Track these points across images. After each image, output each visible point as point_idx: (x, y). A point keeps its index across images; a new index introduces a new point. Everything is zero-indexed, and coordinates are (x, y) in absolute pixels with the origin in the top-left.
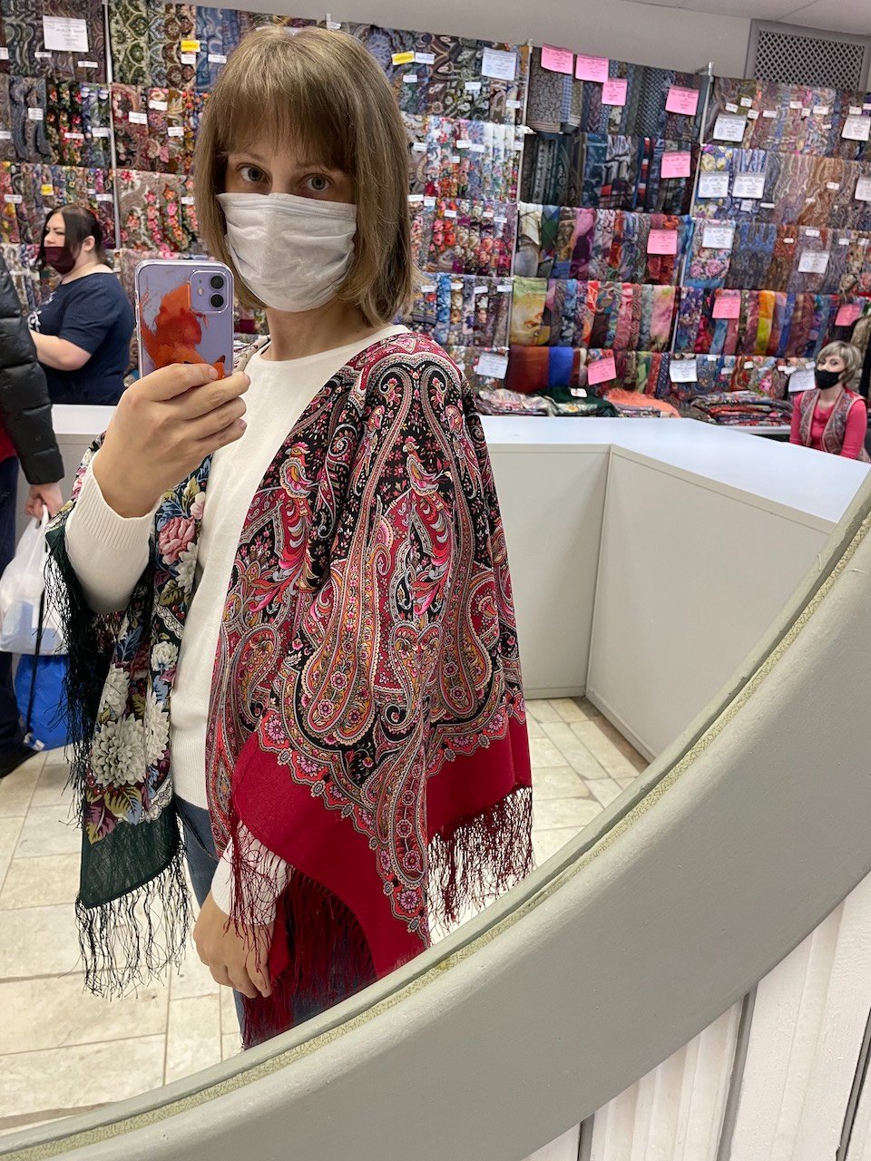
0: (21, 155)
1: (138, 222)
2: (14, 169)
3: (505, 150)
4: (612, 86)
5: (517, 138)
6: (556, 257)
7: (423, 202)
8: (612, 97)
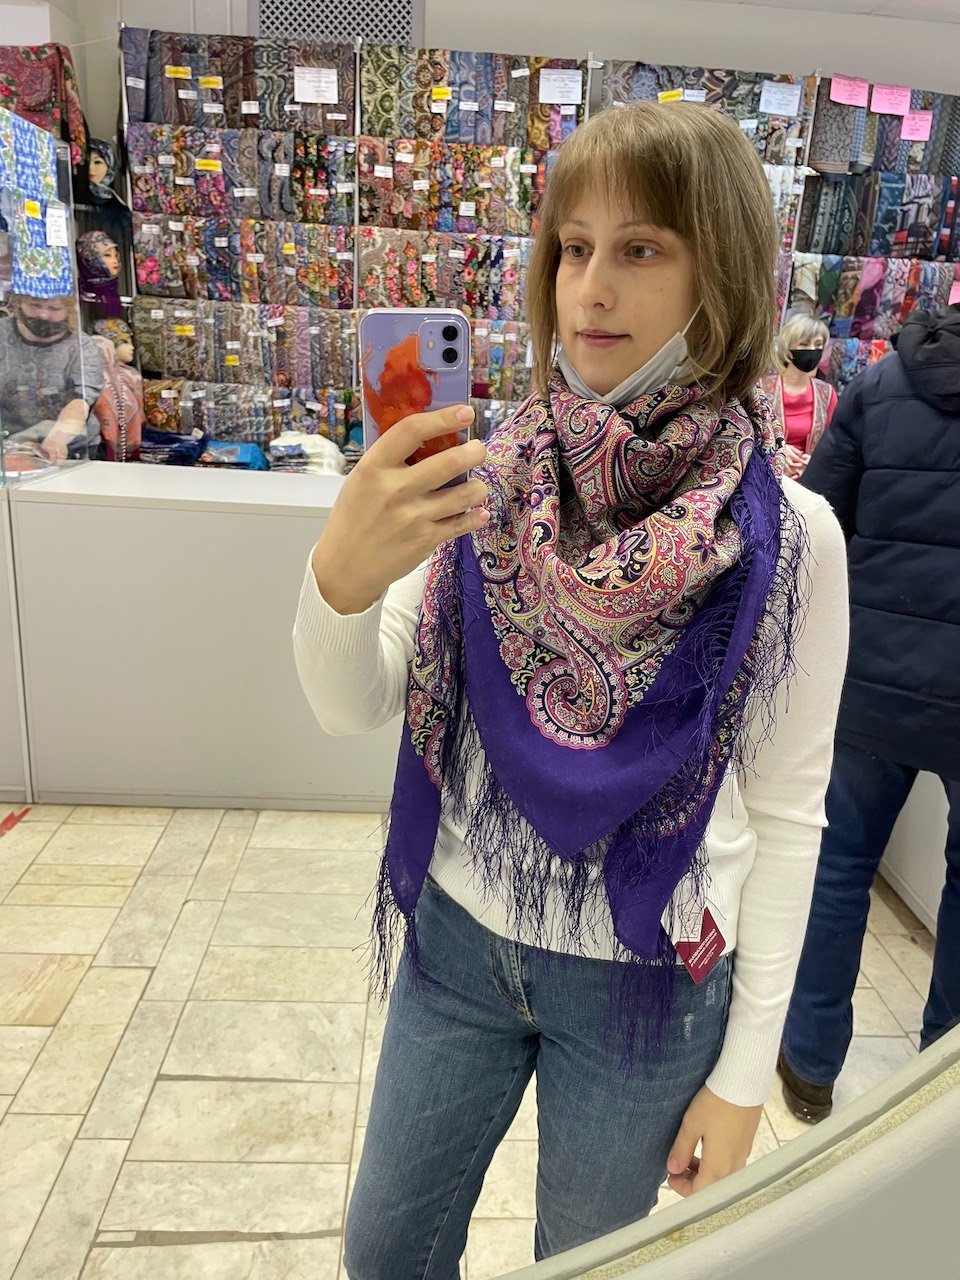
0: (266, 213)
1: (377, 281)
2: (258, 227)
3: (782, 195)
4: (914, 119)
5: (797, 181)
6: (834, 314)
8: (913, 131)
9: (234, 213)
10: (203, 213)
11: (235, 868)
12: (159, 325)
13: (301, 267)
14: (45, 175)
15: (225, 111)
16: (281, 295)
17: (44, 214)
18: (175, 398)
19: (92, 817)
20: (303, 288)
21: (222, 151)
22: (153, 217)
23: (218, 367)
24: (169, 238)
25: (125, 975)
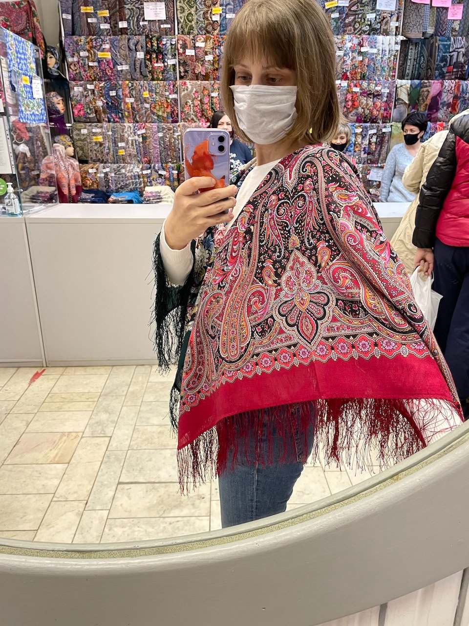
0: (133, 77)
1: (190, 108)
2: (130, 85)
3: (389, 51)
4: (454, 8)
5: (396, 43)
6: (418, 110)
7: (340, 84)
8: (453, 15)
9: (118, 79)
10: (103, 79)
11: (143, 391)
12: (85, 137)
13: (152, 103)
14: (30, 64)
15: (111, 27)
16: (143, 118)
17: (31, 82)
18: (95, 173)
19: (75, 372)
20: (154, 114)
21: (110, 47)
22: (79, 83)
23: (115, 155)
24: (88, 93)
25: (98, 440)
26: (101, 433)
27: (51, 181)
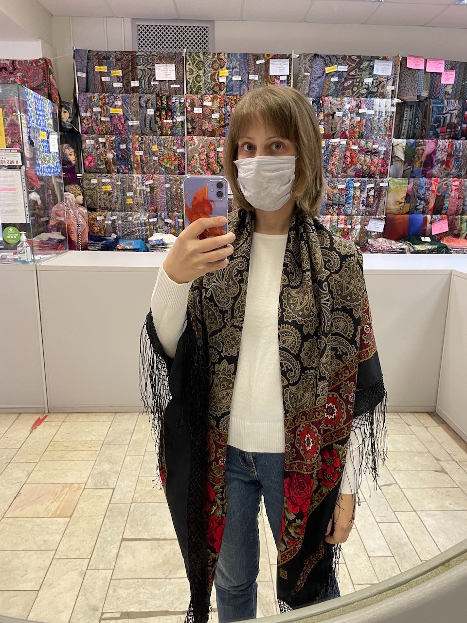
0: (143, 132)
1: (196, 161)
2: (140, 139)
3: (386, 112)
4: (447, 74)
5: (392, 105)
6: (413, 166)
7: (339, 142)
8: (447, 80)
9: (129, 133)
10: (114, 133)
11: (147, 440)
12: (95, 186)
13: (160, 156)
14: (48, 120)
15: (123, 86)
16: (151, 170)
17: (48, 137)
18: (103, 220)
19: (77, 418)
20: (162, 166)
21: (122, 104)
22: (91, 136)
23: (123, 204)
24: (99, 146)
25: (101, 492)
26: (104, 485)
27: (60, 227)
